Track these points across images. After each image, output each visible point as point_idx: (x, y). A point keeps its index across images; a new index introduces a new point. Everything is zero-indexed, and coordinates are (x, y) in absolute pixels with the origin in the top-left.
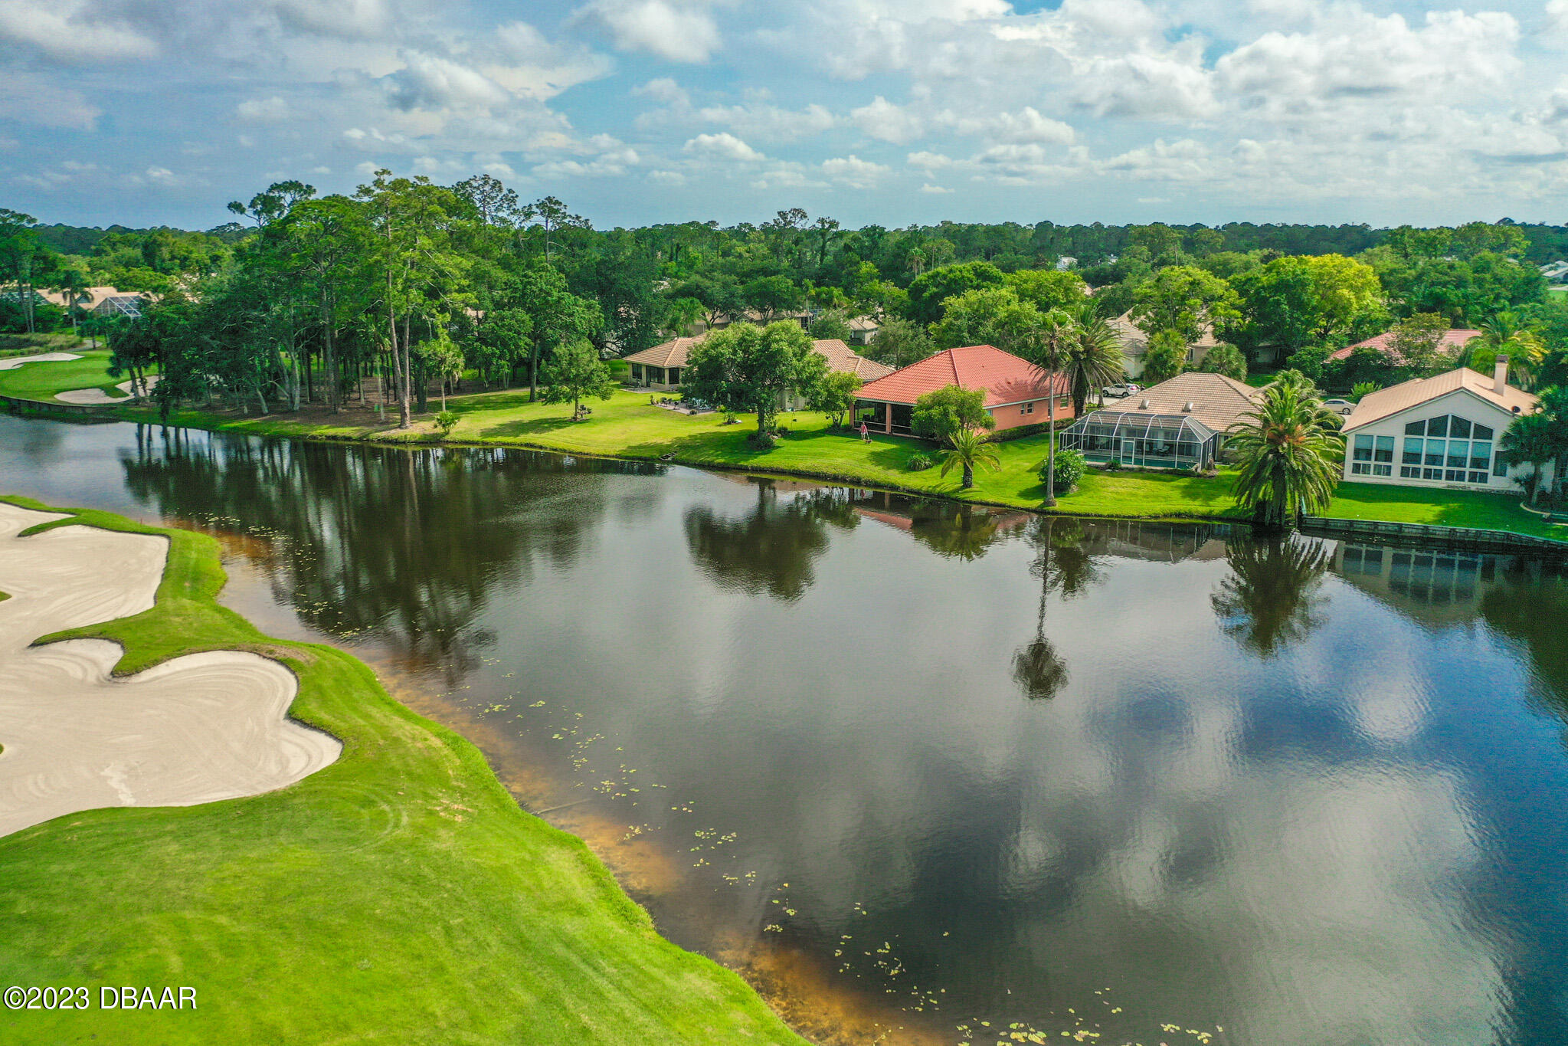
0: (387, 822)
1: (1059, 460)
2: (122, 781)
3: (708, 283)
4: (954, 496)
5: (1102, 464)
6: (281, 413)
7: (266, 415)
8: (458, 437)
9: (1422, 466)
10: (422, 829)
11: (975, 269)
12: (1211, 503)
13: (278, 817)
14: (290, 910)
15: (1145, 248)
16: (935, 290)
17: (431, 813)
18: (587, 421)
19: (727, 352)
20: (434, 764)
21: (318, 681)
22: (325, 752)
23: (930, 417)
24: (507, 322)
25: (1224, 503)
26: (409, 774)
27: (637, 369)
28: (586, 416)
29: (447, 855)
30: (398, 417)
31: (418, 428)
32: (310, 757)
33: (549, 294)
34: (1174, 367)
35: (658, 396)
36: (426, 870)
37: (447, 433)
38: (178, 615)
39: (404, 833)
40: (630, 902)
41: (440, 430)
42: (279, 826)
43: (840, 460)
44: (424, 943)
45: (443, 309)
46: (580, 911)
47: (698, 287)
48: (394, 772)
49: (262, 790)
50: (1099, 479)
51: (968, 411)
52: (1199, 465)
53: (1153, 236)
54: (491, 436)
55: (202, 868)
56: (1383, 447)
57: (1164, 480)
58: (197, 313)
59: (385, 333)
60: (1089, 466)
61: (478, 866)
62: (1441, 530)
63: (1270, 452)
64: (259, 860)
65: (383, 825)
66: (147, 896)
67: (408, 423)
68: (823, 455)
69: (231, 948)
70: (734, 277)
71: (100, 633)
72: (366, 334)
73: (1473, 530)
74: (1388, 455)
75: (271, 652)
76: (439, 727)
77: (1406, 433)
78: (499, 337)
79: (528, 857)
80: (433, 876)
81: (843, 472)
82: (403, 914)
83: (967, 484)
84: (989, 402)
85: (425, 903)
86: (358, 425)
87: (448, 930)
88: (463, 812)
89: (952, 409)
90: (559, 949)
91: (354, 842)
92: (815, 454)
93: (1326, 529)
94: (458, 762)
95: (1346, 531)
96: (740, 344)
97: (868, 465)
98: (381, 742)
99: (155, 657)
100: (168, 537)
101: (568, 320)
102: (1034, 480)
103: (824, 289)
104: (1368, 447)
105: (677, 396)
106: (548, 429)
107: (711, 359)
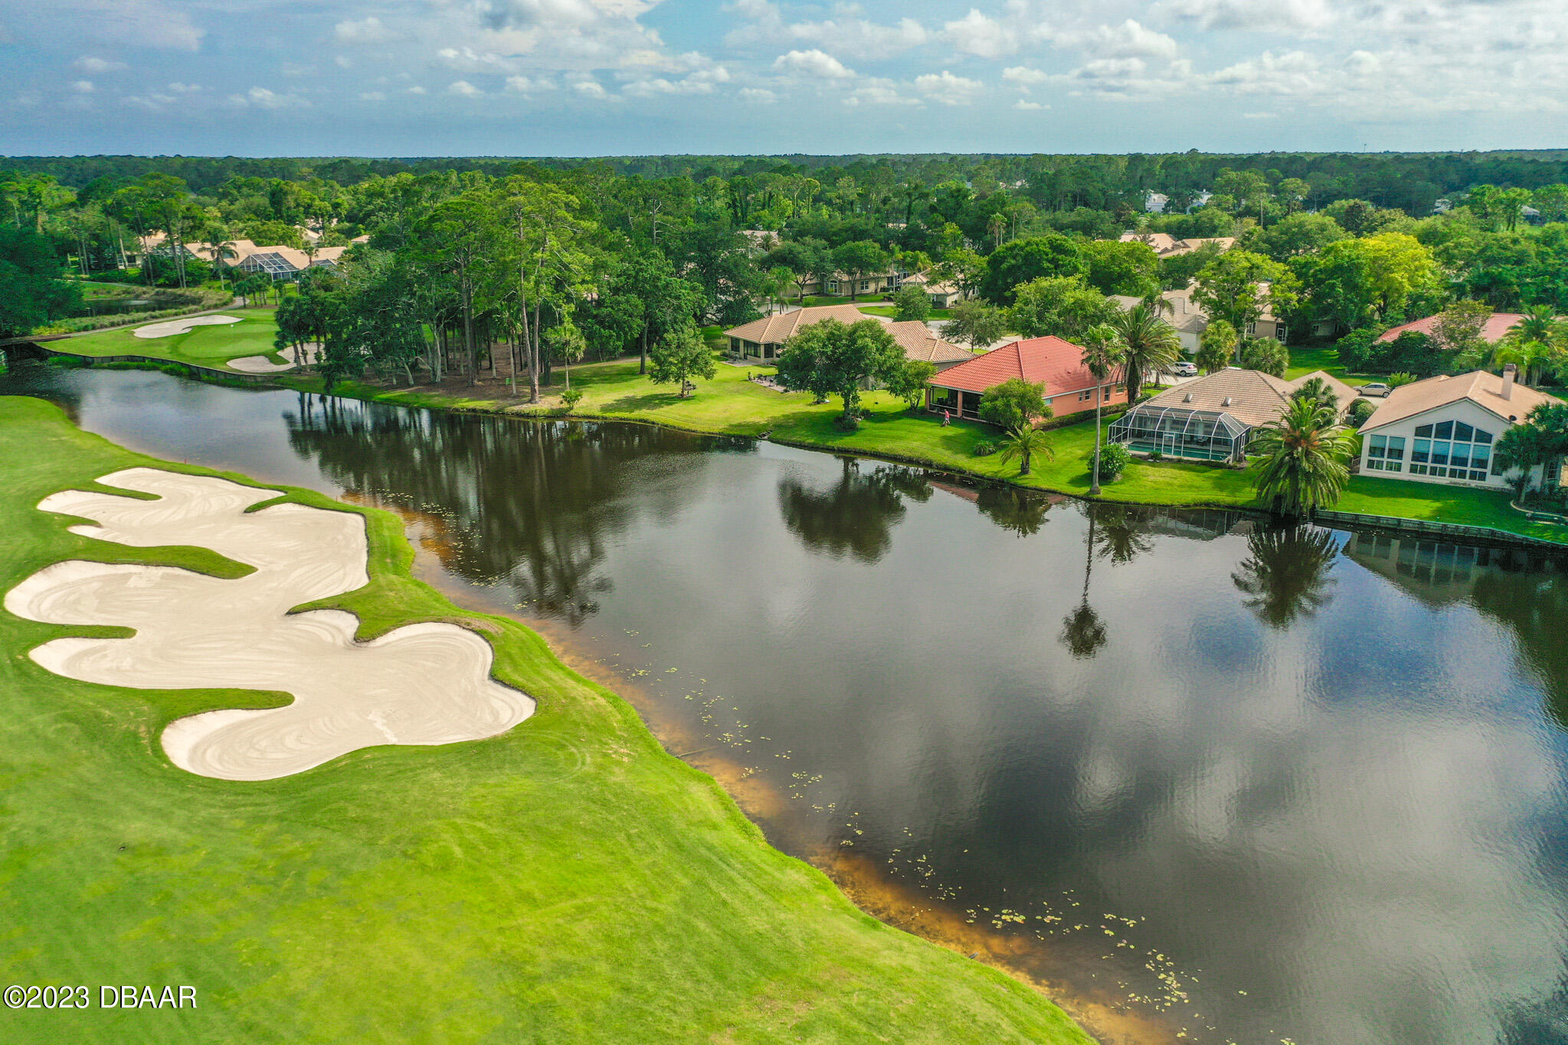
0: (577, 761)
1: (1105, 452)
2: (384, 724)
3: (800, 248)
4: (1012, 481)
5: (1146, 454)
6: (424, 385)
7: (412, 386)
8: (581, 412)
9: (1429, 464)
10: (601, 766)
11: (1051, 242)
12: (1237, 494)
13: (501, 755)
14: (524, 820)
15: (1230, 197)
16: (1013, 262)
17: (605, 755)
18: (692, 398)
19: (816, 345)
20: (603, 719)
21: (507, 650)
22: (523, 708)
23: (995, 408)
24: (622, 307)
25: (1248, 495)
26: (587, 725)
27: (735, 343)
28: (692, 393)
29: (622, 786)
30: (528, 390)
31: (547, 403)
32: (513, 710)
33: (659, 279)
34: (1222, 356)
35: (756, 371)
36: (610, 797)
37: (572, 408)
38: (391, 590)
39: (589, 769)
40: (748, 822)
41: (565, 405)
42: (504, 761)
43: (915, 444)
44: (614, 844)
45: (569, 299)
46: (715, 827)
47: (791, 252)
48: (577, 724)
49: (485, 735)
50: (1142, 468)
51: (1028, 402)
52: (1231, 457)
53: (1239, 184)
54: (610, 411)
55: (458, 789)
56: (1395, 446)
57: (1199, 471)
58: (354, 299)
59: (517, 319)
60: (1133, 456)
61: (643, 794)
62: (1434, 525)
63: (1287, 455)
64: (496, 786)
65: (574, 763)
66: (429, 807)
67: (537, 396)
68: (900, 438)
69: (492, 844)
70: (823, 242)
71: (338, 604)
72: (501, 320)
73: (1463, 526)
74: (1399, 454)
75: (468, 624)
76: (601, 688)
77: (1416, 435)
78: (615, 321)
79: (677, 789)
80: (614, 800)
81: (917, 455)
82: (598, 825)
83: (1024, 470)
84: (1048, 392)
85: (612, 818)
86: (494, 399)
87: (629, 837)
88: (628, 755)
89: (1013, 401)
90: (703, 851)
91: (555, 774)
92: (894, 437)
93: (1335, 521)
94: (619, 717)
95: (1354, 524)
96: (829, 339)
97: (940, 449)
98: (564, 701)
99: (385, 627)
100: (363, 515)
101: (675, 302)
102: (1083, 469)
103: (909, 253)
104: (1382, 446)
105: (773, 371)
106: (659, 405)
107: (804, 352)
